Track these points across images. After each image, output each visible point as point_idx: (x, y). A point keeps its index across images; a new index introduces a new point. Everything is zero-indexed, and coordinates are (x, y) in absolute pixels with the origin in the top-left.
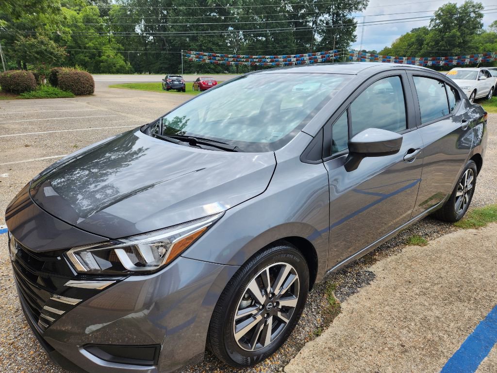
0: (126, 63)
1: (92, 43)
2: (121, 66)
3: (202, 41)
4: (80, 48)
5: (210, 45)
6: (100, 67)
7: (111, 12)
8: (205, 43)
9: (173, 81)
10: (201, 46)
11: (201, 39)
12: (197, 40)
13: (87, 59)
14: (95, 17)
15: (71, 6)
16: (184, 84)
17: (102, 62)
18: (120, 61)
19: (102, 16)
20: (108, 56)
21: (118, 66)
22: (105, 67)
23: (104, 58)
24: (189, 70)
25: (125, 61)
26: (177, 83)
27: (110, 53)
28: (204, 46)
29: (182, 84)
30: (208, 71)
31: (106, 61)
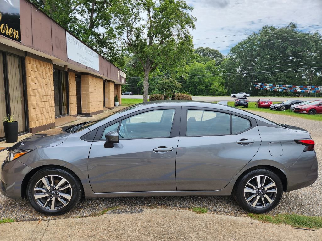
0: (225, 90)
1: (208, 80)
2: (221, 92)
3: (279, 76)
4: (201, 82)
5: (284, 78)
6: (209, 92)
7: (223, 62)
8: (280, 77)
9: (240, 101)
10: (277, 78)
11: (278, 74)
12: (275, 75)
13: (203, 88)
14: (213, 66)
15: (202, 61)
16: (248, 103)
17: (211, 89)
18: (221, 89)
19: (217, 65)
20: (215, 86)
21: (219, 92)
22: (212, 92)
23: (212, 87)
24: (266, 94)
25: (224, 89)
26: (243, 102)
27: (216, 85)
28: (280, 79)
29: (246, 103)
30: (281, 95)
31: (213, 89)
